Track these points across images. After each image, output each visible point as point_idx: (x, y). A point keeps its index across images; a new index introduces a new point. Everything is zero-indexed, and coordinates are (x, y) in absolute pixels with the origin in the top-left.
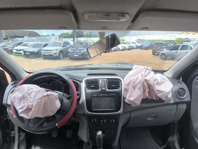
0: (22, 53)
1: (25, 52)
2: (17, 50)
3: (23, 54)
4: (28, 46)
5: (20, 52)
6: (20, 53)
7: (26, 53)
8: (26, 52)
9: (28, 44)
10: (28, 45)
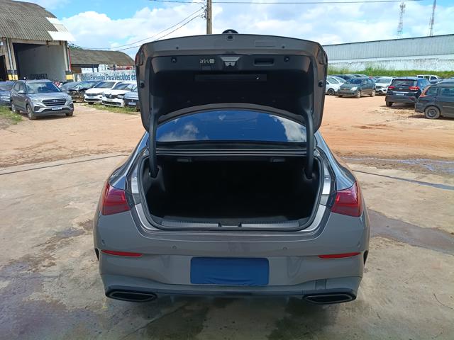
0: (120, 104)
1: (127, 101)
2: (108, 96)
3: (122, 105)
4: (128, 89)
5: (115, 100)
6: (115, 103)
7: (129, 103)
8: (130, 100)
9: (128, 84)
10: (128, 87)
